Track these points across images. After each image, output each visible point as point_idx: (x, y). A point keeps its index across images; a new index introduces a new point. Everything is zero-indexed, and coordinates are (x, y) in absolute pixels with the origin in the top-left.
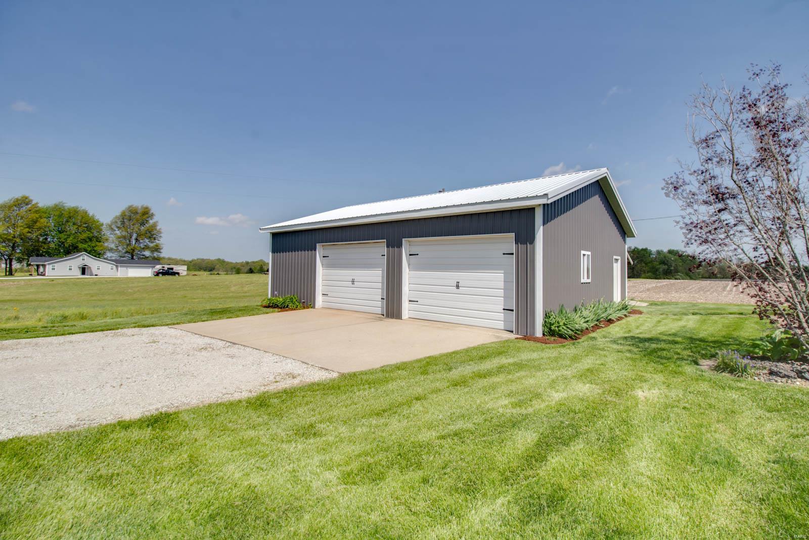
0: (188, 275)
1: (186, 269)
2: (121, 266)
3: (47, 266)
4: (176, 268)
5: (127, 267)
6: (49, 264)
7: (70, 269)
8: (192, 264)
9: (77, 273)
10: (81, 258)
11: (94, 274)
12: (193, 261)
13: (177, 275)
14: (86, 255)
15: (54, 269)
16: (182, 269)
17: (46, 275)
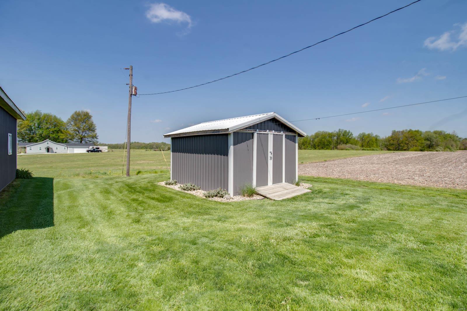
0: (109, 151)
1: (107, 148)
2: (69, 147)
3: (27, 148)
4: (101, 148)
5: (73, 147)
6: (28, 147)
7: (40, 149)
8: (149, 145)
9: (44, 152)
10: (46, 143)
11: (54, 152)
12: (149, 144)
13: (100, 152)
14: (49, 141)
15: (31, 149)
16: (104, 149)
17: (27, 153)
